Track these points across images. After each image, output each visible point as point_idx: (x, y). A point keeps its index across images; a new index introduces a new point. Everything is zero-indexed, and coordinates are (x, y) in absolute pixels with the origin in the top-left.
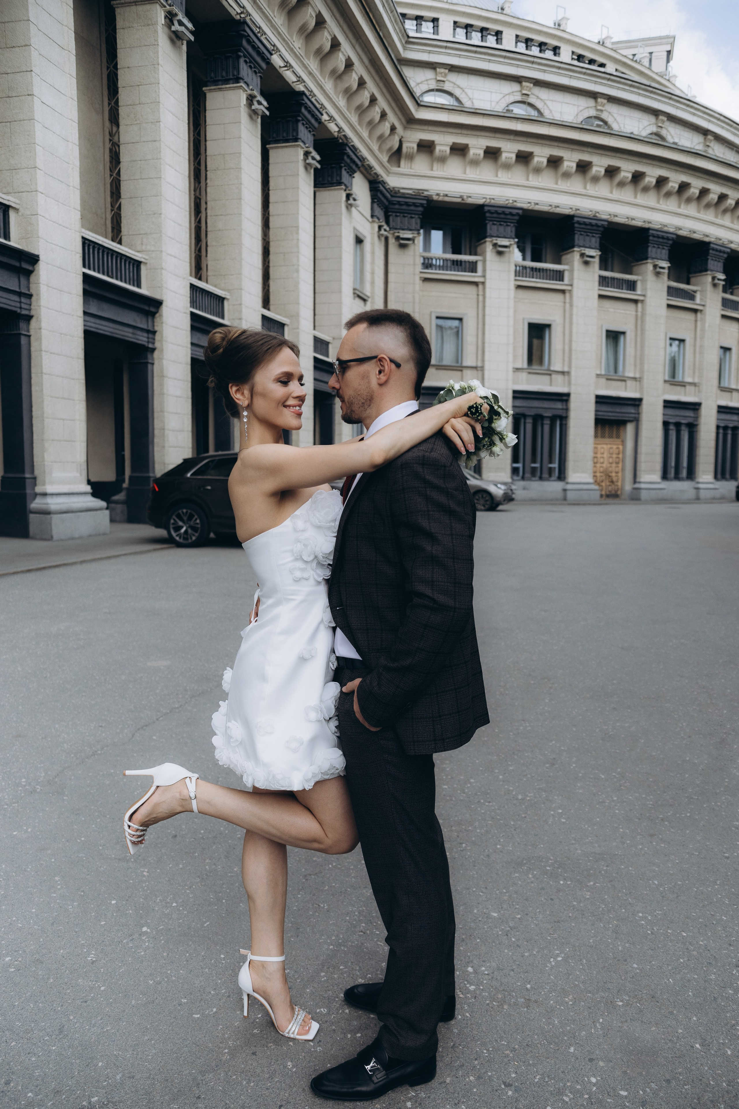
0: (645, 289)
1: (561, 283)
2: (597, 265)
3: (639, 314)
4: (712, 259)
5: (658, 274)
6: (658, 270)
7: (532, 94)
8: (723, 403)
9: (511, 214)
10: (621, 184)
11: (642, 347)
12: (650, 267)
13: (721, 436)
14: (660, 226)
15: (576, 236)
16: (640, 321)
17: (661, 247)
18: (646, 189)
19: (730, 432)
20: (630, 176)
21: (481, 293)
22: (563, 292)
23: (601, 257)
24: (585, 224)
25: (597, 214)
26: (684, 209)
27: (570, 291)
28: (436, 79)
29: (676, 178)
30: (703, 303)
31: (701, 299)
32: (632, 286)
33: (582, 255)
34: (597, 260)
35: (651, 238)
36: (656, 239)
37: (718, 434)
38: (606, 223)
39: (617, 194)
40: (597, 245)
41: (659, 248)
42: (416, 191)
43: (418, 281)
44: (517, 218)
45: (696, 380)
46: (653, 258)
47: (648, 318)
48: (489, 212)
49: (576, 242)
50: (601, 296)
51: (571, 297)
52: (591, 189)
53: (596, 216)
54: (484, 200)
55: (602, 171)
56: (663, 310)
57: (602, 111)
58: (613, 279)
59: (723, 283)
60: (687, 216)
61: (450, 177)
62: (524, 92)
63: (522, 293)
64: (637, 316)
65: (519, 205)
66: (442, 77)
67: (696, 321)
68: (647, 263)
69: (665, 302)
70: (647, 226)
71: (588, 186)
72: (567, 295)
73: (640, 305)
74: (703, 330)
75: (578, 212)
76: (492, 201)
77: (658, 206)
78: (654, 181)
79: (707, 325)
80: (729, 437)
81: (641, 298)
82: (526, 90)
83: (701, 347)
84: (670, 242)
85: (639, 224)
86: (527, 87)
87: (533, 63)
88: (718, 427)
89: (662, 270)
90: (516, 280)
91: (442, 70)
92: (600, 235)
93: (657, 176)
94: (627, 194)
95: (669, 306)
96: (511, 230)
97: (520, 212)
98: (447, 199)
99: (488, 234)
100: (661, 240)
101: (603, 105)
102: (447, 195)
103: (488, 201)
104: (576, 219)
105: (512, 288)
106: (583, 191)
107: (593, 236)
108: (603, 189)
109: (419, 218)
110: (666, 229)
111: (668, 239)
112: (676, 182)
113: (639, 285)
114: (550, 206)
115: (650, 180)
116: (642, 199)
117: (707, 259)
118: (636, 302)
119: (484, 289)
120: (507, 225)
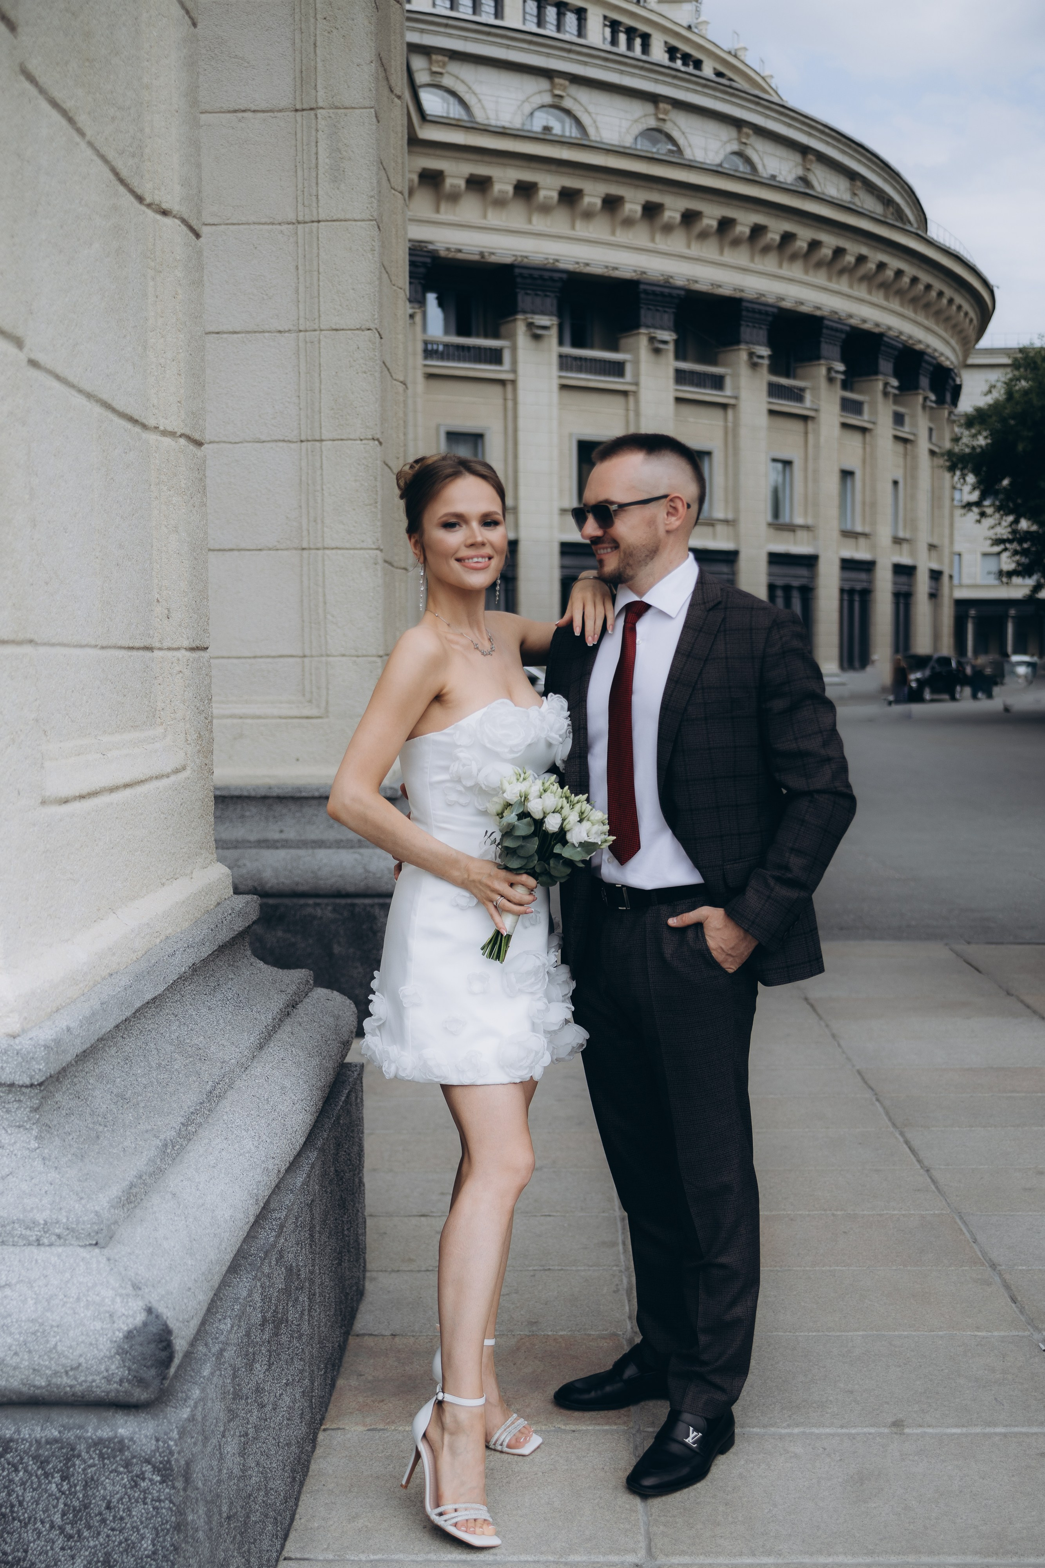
0: (737, 387)
1: (621, 380)
2: (671, 355)
3: (730, 425)
4: (826, 342)
5: (754, 366)
6: (756, 360)
7: (568, 95)
8: (848, 554)
9: (552, 279)
10: (703, 235)
11: (736, 474)
12: (744, 356)
13: (846, 603)
14: (756, 296)
15: (643, 312)
16: (731, 435)
17: (757, 325)
18: (736, 243)
19: (857, 598)
20: (714, 224)
21: (510, 395)
22: (625, 393)
23: (676, 342)
24: (654, 293)
25: (671, 280)
26: (787, 271)
27: (635, 392)
28: (430, 69)
29: (777, 227)
30: (815, 407)
31: (812, 401)
32: (718, 382)
33: (652, 339)
34: (671, 347)
35: (744, 313)
36: (750, 315)
37: (841, 600)
38: (682, 293)
39: (696, 250)
40: (671, 324)
41: (754, 327)
42: (417, 244)
43: (420, 379)
44: (559, 284)
45: (810, 522)
46: (747, 343)
47: (743, 432)
48: (521, 275)
49: (643, 320)
50: (679, 400)
51: (637, 402)
52: (662, 243)
53: (669, 282)
54: (513, 258)
55: (677, 217)
56: (763, 419)
57: (664, 120)
58: (692, 373)
59: (842, 377)
60: (791, 280)
61: (464, 223)
62: (557, 92)
63: (567, 394)
64: (726, 428)
65: (561, 266)
66: (439, 67)
67: (806, 433)
68: (739, 349)
69: (764, 407)
70: (738, 295)
71: (658, 237)
72: (631, 399)
73: (730, 412)
74: (817, 446)
75: (644, 276)
76: (525, 260)
77: (752, 266)
78: (747, 231)
79: (822, 439)
80: (857, 605)
81: (732, 401)
82: (559, 89)
83: (816, 471)
84: (770, 318)
85: (726, 292)
86: (561, 85)
87: (569, 51)
88: (842, 591)
89: (760, 361)
90: (560, 377)
91: (440, 58)
92: (674, 310)
93: (752, 225)
94: (709, 250)
95: (772, 413)
96: (551, 302)
97: (564, 276)
98: (460, 256)
99: (519, 309)
100: (757, 316)
101: (666, 112)
102: (460, 251)
103: (519, 259)
104: (642, 287)
105: (555, 387)
106: (650, 245)
107: (665, 312)
108: (677, 242)
109: (420, 283)
110: (763, 299)
111: (767, 314)
112: (777, 233)
113: (728, 382)
114: (607, 267)
115: (743, 229)
116: (730, 256)
117: (819, 343)
118: (724, 406)
119: (515, 390)
120: (546, 296)
